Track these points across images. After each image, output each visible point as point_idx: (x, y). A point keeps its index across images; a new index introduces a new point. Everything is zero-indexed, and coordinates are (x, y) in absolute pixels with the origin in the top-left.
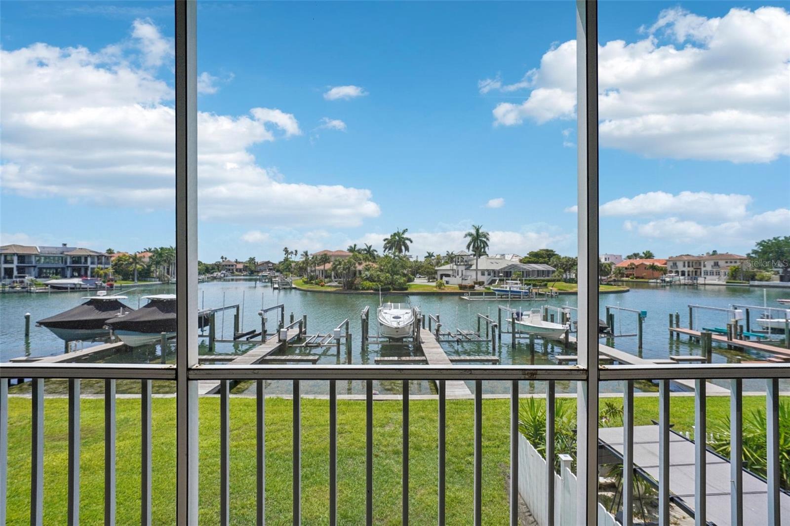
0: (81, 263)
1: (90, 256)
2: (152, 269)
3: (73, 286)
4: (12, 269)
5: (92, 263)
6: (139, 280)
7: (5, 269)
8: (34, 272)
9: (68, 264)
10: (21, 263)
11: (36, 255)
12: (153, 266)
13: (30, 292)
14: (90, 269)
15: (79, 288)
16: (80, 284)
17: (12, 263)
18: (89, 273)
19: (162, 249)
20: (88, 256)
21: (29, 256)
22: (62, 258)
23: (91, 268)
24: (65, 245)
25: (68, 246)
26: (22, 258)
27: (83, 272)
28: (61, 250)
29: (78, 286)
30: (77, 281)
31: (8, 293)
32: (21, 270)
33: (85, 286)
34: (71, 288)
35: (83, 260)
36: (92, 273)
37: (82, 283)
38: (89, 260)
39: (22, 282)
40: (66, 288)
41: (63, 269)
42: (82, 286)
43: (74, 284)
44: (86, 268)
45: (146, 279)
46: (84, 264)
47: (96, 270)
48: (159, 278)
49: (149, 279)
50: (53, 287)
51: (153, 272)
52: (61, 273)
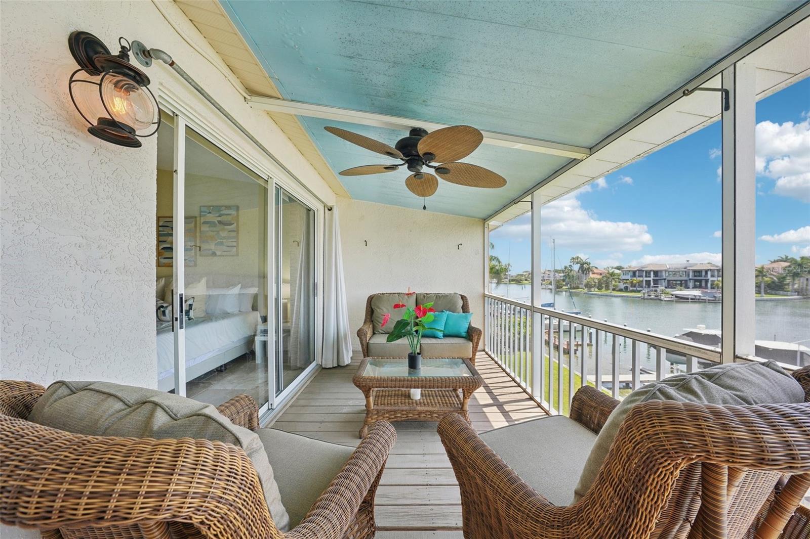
0: (702, 277)
1: (711, 270)
2: (787, 281)
3: (694, 297)
4: (650, 281)
5: (712, 276)
6: (766, 293)
7: (646, 281)
8: (665, 283)
9: (691, 277)
10: (655, 277)
11: (666, 271)
12: (788, 278)
13: (661, 300)
14: (710, 281)
15: (699, 300)
16: (700, 296)
17: (650, 277)
18: (709, 285)
19: (802, 258)
20: (708, 270)
21: (661, 271)
22: (686, 272)
23: (712, 281)
24: (688, 261)
25: (690, 262)
26: (656, 273)
27: (703, 284)
28: (684, 266)
29: (698, 297)
30: (697, 293)
31: (647, 299)
32: (656, 282)
33: (705, 298)
34: (692, 299)
35: (704, 274)
36: (712, 285)
37: (701, 295)
38: (709, 273)
39: (656, 291)
40: (688, 299)
41: (686, 281)
42: (702, 298)
43: (694, 296)
44: (707, 281)
45: (777, 292)
46: (705, 277)
47: (716, 282)
48: (798, 292)
49: (781, 292)
50: (677, 297)
51: (788, 284)
52: (684, 285)
